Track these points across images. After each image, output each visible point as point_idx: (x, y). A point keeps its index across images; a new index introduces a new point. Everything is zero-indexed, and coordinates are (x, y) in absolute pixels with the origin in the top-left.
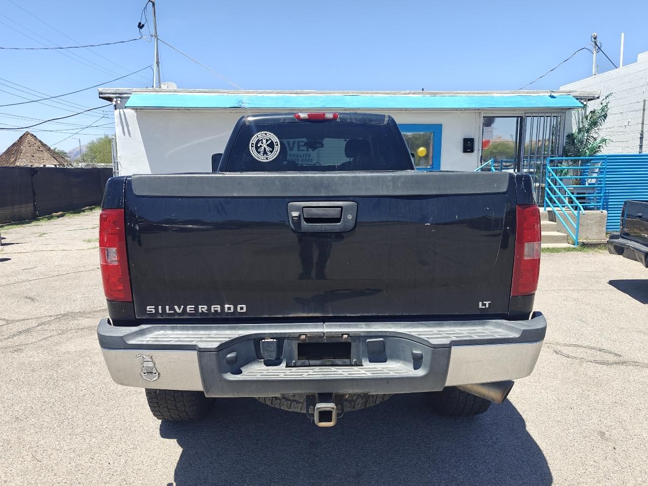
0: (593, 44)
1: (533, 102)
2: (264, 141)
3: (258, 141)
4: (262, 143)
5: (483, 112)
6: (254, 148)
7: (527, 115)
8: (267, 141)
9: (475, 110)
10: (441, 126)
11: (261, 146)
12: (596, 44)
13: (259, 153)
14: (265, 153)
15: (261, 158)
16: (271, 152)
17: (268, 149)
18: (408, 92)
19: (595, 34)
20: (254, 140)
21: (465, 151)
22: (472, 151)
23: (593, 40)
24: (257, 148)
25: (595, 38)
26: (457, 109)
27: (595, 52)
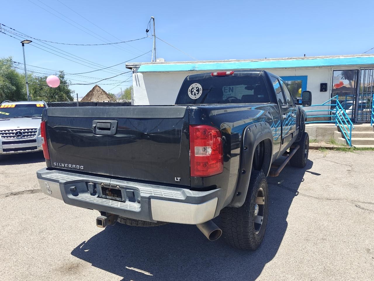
1: (365, 61)
2: (195, 88)
3: (192, 88)
4: (194, 89)
5: (333, 68)
6: (190, 92)
7: (361, 69)
8: (196, 88)
9: (328, 67)
10: (306, 77)
11: (193, 91)
13: (192, 94)
14: (195, 94)
15: (193, 97)
16: (198, 94)
17: (196, 92)
18: (287, 58)
20: (190, 88)
21: (321, 90)
22: (326, 90)
24: (192, 92)
26: (317, 67)
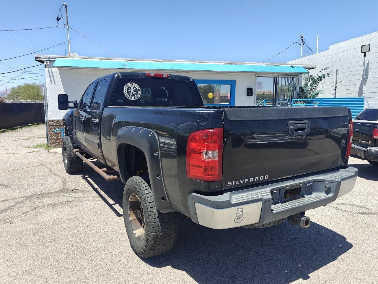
0: (301, 40)
1: (283, 69)
2: (132, 88)
3: (128, 88)
4: (131, 89)
5: (257, 74)
6: (126, 92)
7: (280, 76)
8: (134, 88)
9: (253, 73)
10: (235, 81)
11: (130, 91)
12: (303, 41)
13: (130, 95)
14: (133, 95)
15: (131, 98)
16: (136, 94)
17: (134, 93)
18: (218, 62)
19: (302, 35)
20: (126, 87)
21: (248, 95)
22: (252, 95)
23: (301, 38)
24: (128, 92)
25: (302, 37)
26: (243, 72)
27: (302, 45)
